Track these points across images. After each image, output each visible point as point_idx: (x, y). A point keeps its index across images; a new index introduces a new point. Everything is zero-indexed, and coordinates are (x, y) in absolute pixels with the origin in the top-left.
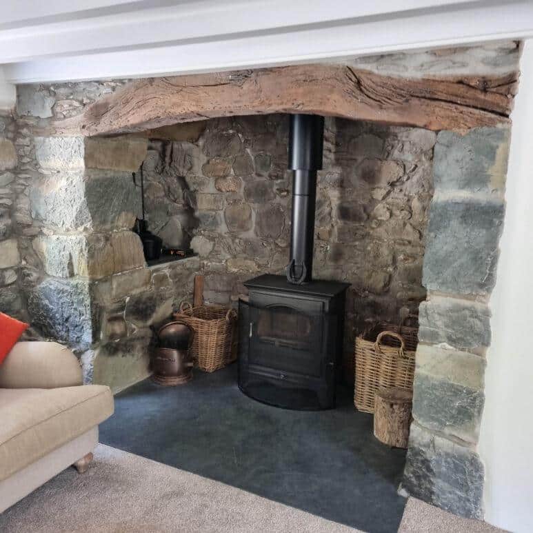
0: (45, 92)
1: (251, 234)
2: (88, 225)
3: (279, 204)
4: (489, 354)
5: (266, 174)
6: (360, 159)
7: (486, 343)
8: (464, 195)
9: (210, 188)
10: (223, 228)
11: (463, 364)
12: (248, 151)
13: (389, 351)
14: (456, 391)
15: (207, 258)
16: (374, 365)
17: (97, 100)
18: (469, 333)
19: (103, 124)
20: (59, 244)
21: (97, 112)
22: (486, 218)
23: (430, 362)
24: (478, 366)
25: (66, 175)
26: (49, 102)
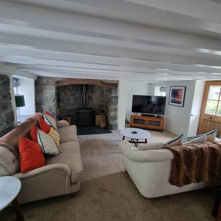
0: (45, 78)
1: (72, 102)
2: (55, 102)
3: (77, 97)
4: (118, 112)
5: (75, 91)
6: (90, 89)
7: (117, 111)
8: (115, 95)
9: (63, 94)
10: (66, 101)
11: (115, 113)
12: (71, 87)
13: (101, 116)
14: (115, 116)
15: (63, 107)
16: (99, 118)
17: (58, 80)
18: (116, 110)
19: (60, 84)
20: (48, 106)
21: (58, 82)
22: (117, 97)
23: (112, 114)
24: (117, 113)
25: (50, 93)
26: (46, 80)
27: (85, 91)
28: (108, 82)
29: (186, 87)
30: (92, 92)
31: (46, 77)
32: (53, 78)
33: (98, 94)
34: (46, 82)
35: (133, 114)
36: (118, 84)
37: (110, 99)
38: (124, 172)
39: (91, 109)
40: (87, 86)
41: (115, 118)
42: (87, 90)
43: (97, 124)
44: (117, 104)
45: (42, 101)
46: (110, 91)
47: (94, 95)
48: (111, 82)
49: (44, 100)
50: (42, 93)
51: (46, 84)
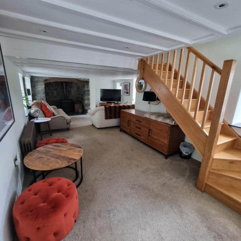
1: (55, 95)
3: (59, 91)
5: (57, 87)
6: (69, 85)
8: (87, 89)
10: (50, 94)
14: (88, 104)
16: (77, 106)
17: (46, 79)
18: (89, 99)
19: (47, 82)
20: (40, 97)
21: (46, 80)
22: (89, 91)
23: (86, 102)
24: (89, 102)
25: (41, 87)
26: (37, 79)
27: (65, 86)
28: (82, 80)
29: (130, 83)
30: (71, 87)
31: (37, 77)
32: (42, 77)
33: (75, 88)
34: (37, 80)
35: (101, 102)
36: (89, 81)
37: (84, 92)
38: (91, 125)
39: (70, 100)
40: (66, 82)
41: (89, 105)
42: (66, 86)
43: (76, 111)
44: (89, 95)
45: (36, 93)
46: (84, 86)
47: (72, 89)
48: (84, 80)
49: (36, 92)
50: (35, 88)
51: (37, 82)
